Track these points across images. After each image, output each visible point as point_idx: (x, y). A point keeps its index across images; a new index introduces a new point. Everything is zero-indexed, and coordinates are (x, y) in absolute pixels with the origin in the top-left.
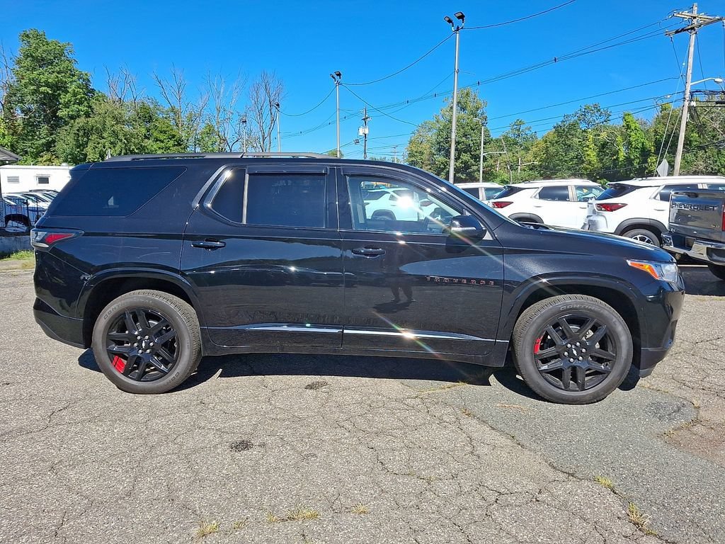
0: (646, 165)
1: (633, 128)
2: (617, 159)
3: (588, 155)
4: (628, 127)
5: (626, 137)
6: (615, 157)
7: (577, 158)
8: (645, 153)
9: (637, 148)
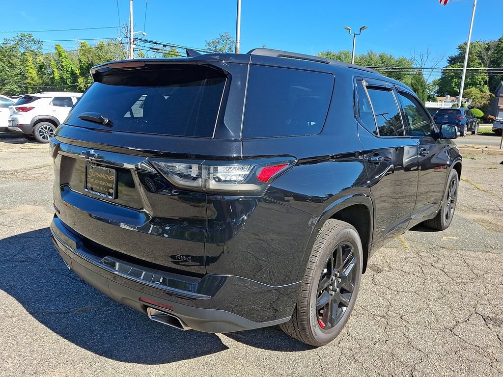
0: (77, 84)
1: (63, 56)
2: (53, 78)
3: (30, 73)
4: (60, 55)
5: (59, 62)
6: (51, 76)
7: (21, 74)
8: (74, 76)
9: (68, 71)
